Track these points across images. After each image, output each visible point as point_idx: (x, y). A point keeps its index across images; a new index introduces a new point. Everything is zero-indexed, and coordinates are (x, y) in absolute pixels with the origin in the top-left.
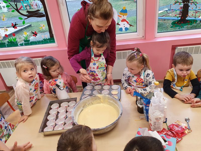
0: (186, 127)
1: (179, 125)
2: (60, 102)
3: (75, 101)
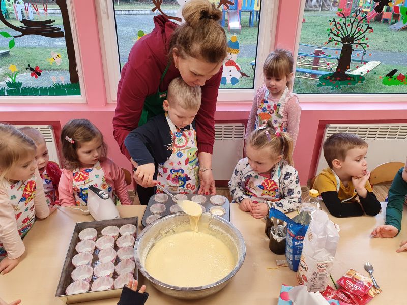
0: (369, 284)
1: (356, 279)
2: (99, 227)
3: (133, 225)
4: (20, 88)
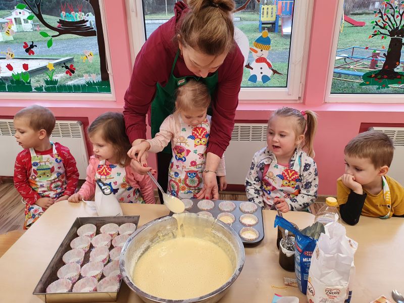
2: (100, 223)
3: (135, 225)
4: (56, 86)
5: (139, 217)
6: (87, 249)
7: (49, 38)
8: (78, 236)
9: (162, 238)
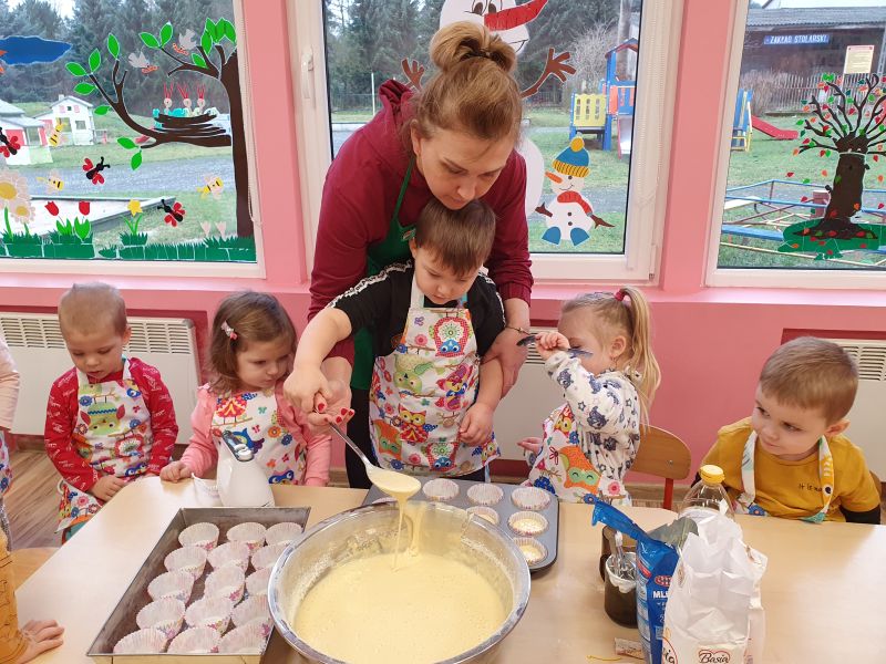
2: (226, 521)
3: (299, 527)
4: (144, 247)
5: (308, 510)
6: (199, 574)
7: (135, 151)
8: (179, 546)
9: (356, 553)
